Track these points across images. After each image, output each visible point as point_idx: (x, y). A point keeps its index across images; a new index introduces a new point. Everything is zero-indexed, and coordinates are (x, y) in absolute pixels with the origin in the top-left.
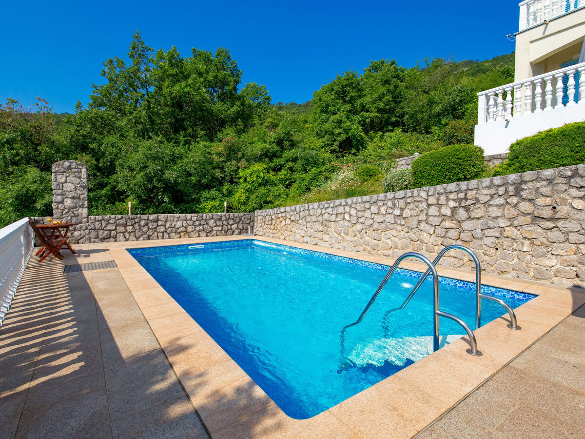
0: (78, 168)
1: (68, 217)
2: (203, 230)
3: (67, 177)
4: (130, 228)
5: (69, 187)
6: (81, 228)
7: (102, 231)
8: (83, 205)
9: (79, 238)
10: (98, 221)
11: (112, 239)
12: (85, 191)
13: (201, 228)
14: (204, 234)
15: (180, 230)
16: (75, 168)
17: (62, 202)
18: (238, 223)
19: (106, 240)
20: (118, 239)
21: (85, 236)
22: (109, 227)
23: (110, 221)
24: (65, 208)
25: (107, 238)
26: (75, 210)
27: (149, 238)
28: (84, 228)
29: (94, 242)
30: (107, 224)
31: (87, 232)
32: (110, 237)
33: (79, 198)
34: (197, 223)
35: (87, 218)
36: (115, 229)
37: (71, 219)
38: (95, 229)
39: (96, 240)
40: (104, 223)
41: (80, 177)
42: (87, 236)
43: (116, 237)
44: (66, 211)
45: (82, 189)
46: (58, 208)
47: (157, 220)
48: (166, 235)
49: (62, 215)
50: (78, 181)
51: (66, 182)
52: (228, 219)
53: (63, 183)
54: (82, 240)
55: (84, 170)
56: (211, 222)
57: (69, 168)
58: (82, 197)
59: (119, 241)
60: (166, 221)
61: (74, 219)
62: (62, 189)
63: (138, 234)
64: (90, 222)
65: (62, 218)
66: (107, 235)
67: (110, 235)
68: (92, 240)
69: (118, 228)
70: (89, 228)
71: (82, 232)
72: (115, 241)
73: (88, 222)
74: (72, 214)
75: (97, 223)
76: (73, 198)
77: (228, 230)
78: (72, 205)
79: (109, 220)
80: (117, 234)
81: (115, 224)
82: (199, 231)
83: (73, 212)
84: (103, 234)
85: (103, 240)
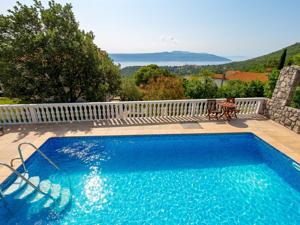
0: (292, 72)
1: (276, 103)
3: (285, 77)
5: (283, 84)
6: (279, 112)
7: (288, 119)
8: (285, 98)
9: (275, 117)
10: (288, 111)
11: (290, 127)
12: (290, 88)
16: (291, 72)
17: (277, 93)
19: (287, 126)
20: (294, 129)
21: (278, 118)
22: (292, 118)
23: (295, 115)
24: (276, 97)
25: (288, 125)
26: (280, 99)
28: (280, 113)
29: (281, 124)
30: (292, 116)
31: (281, 115)
32: (290, 125)
33: (285, 93)
35: (284, 107)
36: (295, 122)
37: (277, 105)
38: (285, 116)
39: (282, 123)
40: (290, 115)
41: (291, 79)
42: (279, 118)
43: (293, 127)
44: (276, 99)
45: (289, 87)
46: (274, 96)
49: (274, 101)
50: (289, 81)
51: (283, 81)
53: (282, 82)
54: (276, 120)
55: (295, 73)
57: (288, 71)
58: (287, 92)
59: (294, 131)
61: (278, 105)
62: (280, 85)
64: (284, 110)
65: (274, 103)
66: (288, 123)
67: (291, 123)
68: (281, 122)
69: (297, 121)
70: (282, 114)
71: (278, 115)
72: (292, 129)
73: (283, 110)
74: (278, 102)
75: (287, 112)
76: (282, 92)
78: (280, 96)
79: (294, 113)
80: (295, 125)
81: (296, 118)
83: (279, 101)
84: (287, 121)
85: (285, 125)
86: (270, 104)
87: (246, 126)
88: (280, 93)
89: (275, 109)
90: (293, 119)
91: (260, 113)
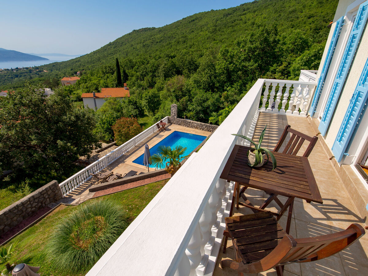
2: (202, 128)
4: (184, 123)
5: (173, 111)
8: (176, 115)
10: (178, 120)
12: (176, 112)
13: (201, 127)
14: (202, 129)
15: (195, 126)
18: (212, 129)
21: (175, 123)
24: (172, 116)
26: (174, 116)
27: (188, 127)
29: (177, 125)
34: (200, 126)
35: (176, 119)
47: (190, 122)
48: (192, 127)
52: (209, 127)
56: (204, 126)
57: (174, 106)
60: (192, 123)
61: (174, 118)
63: (186, 125)
69: (182, 122)
70: (176, 121)
72: (181, 125)
77: (209, 130)
79: (180, 120)
82: (200, 128)
84: (179, 123)
85: (179, 125)
86: (171, 118)
87: (170, 130)
88: (173, 114)
89: (173, 120)
90: (180, 122)
91: (168, 123)
